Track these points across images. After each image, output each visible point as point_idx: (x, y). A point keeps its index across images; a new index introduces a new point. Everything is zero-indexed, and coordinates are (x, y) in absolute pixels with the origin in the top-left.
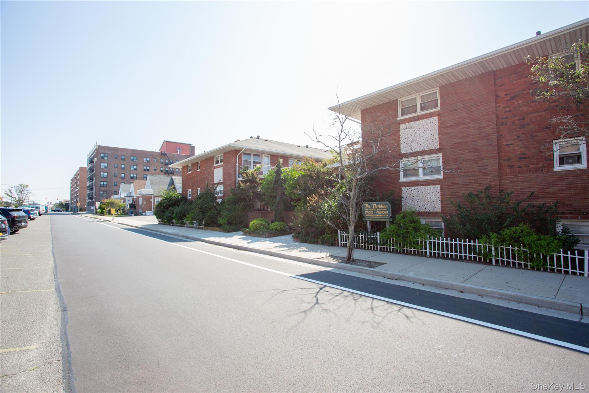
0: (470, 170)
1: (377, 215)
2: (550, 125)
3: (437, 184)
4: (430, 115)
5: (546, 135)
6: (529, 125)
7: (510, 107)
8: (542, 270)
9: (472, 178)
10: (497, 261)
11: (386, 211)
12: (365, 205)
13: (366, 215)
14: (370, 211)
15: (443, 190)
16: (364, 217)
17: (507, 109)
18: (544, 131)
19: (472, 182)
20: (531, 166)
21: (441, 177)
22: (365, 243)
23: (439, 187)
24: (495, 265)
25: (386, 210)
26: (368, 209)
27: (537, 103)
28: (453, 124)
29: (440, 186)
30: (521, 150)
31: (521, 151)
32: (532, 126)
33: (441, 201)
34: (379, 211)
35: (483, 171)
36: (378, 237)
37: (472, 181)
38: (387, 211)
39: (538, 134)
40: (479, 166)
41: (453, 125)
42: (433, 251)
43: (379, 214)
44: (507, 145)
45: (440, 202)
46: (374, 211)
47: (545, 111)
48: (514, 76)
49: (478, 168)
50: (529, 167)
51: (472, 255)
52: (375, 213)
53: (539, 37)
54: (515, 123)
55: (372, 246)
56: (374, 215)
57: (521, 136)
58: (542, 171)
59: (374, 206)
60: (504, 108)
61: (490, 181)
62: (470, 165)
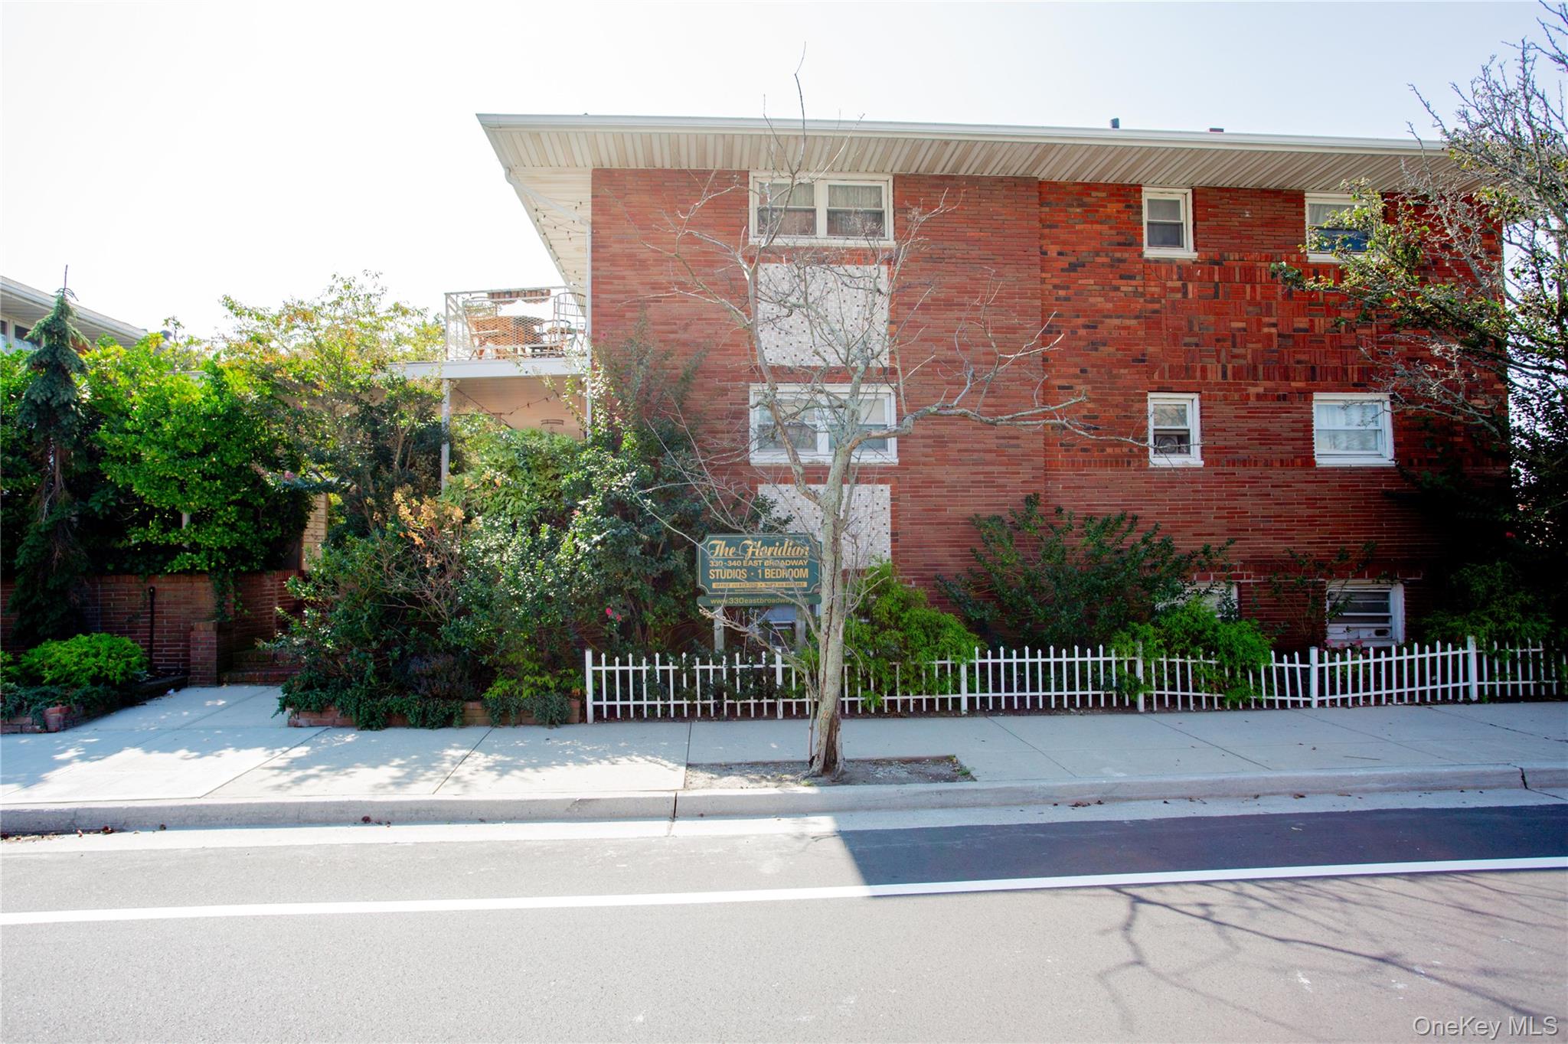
0: (976, 446)
1: (761, 585)
2: (1143, 355)
3: (881, 481)
4: (860, 257)
5: (1137, 377)
6: (1105, 345)
7: (1068, 288)
8: (1241, 706)
9: (980, 468)
10: (1148, 700)
11: (799, 567)
12: (713, 547)
13: (714, 586)
14: (732, 568)
15: (898, 499)
16: (699, 592)
17: (1062, 293)
18: (1133, 366)
19: (980, 482)
20: (1109, 450)
21: (890, 456)
22: (718, 696)
23: (886, 489)
24: (1145, 712)
25: (801, 563)
26: (726, 560)
27: (1123, 295)
28: (933, 300)
29: (888, 487)
30: (1090, 405)
31: (1089, 410)
32: (1112, 350)
33: (893, 535)
34: (770, 567)
35: (1011, 451)
36: (779, 666)
37: (981, 477)
38: (804, 567)
39: (1122, 371)
40: (997, 438)
41: (929, 305)
42: (978, 695)
43: (770, 580)
44: (1061, 388)
45: (888, 538)
46: (749, 569)
47: (1136, 317)
48: (1078, 210)
49: (996, 441)
50: (1103, 450)
51: (1090, 692)
52: (753, 574)
53: (1115, 133)
54: (1076, 333)
55: (752, 701)
56: (748, 585)
57: (1089, 369)
58: (1129, 463)
59: (751, 550)
60: (1056, 287)
61: (1023, 482)
62: (975, 432)
